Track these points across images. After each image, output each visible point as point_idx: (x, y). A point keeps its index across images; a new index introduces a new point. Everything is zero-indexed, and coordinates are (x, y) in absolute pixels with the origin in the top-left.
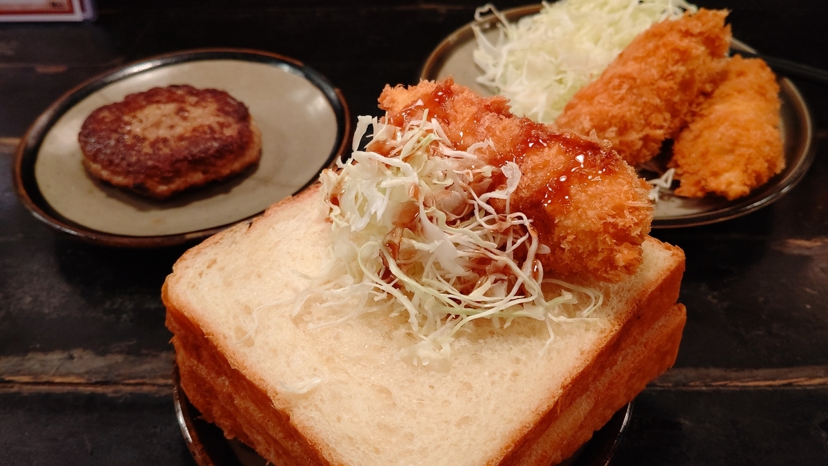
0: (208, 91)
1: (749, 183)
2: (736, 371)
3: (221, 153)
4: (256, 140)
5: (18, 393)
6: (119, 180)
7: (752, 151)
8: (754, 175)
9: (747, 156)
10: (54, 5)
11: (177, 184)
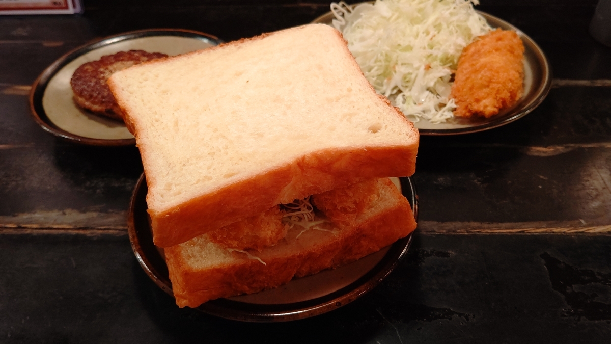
0: (155, 54)
1: (498, 106)
2: (488, 224)
5: (30, 234)
6: (96, 107)
7: (500, 85)
8: (501, 101)
9: (497, 89)
10: (55, 3)
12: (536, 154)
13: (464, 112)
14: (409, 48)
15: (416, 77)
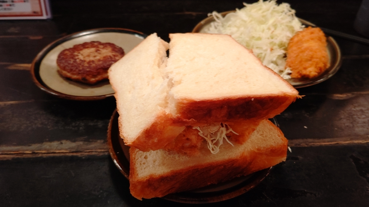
0: (107, 43)
1: (317, 71)
2: (317, 139)
5: (42, 157)
6: (75, 77)
7: (318, 60)
8: (319, 68)
9: (316, 62)
10: (34, 12)
11: (99, 78)
13: (297, 75)
14: (259, 39)
15: (265, 55)
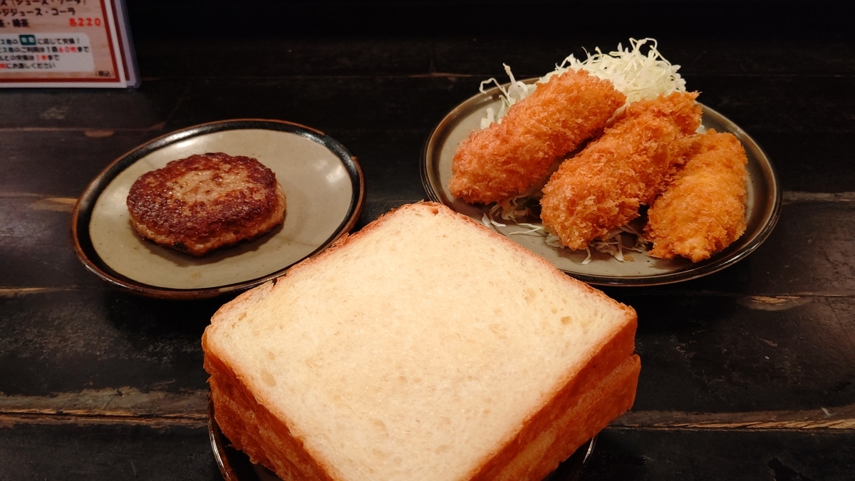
0: (240, 158)
1: (709, 248)
2: (697, 414)
3: (250, 216)
4: (281, 203)
5: (75, 424)
6: (161, 238)
7: (712, 219)
8: (714, 241)
9: (708, 224)
10: (101, 73)
11: (213, 243)
12: (761, 308)
13: (663, 252)
